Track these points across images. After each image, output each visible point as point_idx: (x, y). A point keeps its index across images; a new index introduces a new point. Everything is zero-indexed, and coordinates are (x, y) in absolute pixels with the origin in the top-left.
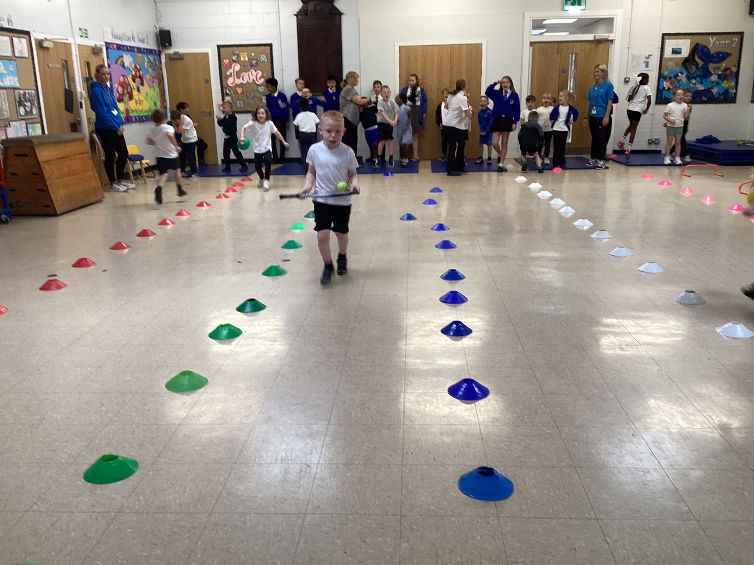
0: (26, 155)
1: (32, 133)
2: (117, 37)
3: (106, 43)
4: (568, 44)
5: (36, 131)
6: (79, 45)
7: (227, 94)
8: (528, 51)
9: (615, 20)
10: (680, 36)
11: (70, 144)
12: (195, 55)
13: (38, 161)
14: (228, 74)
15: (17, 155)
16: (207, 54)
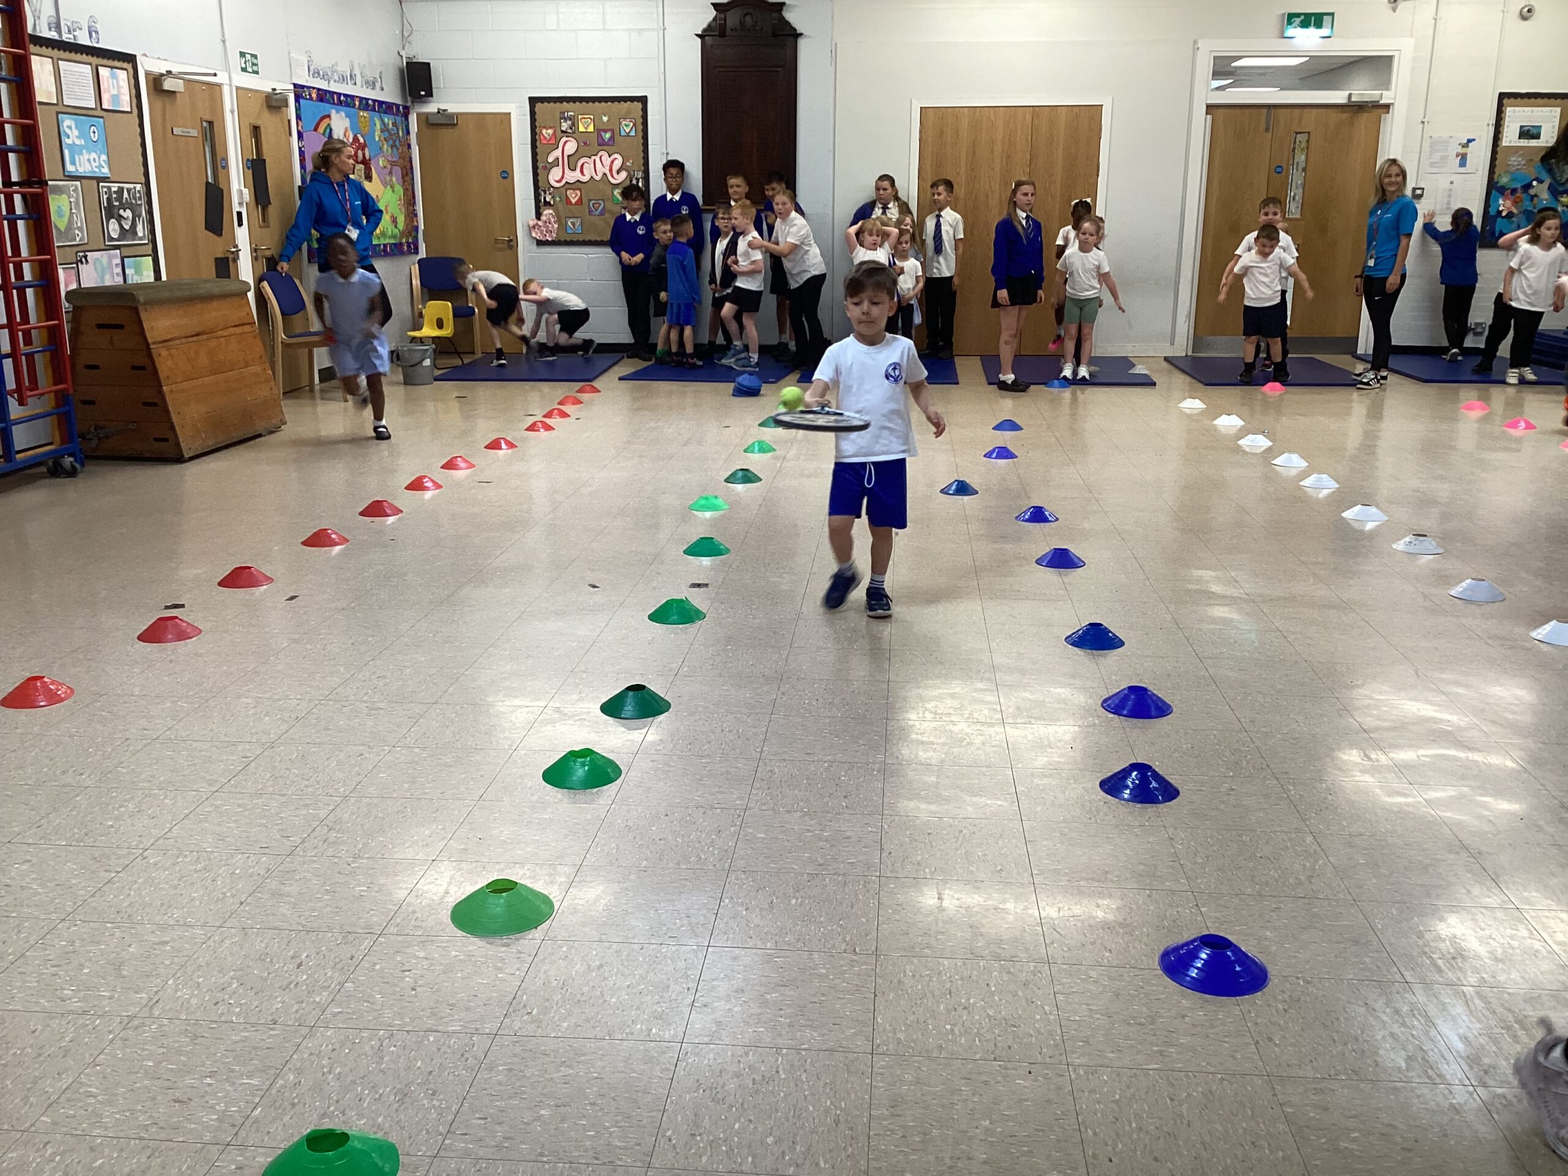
0: (121, 327)
1: (133, 278)
2: (319, 73)
3: (295, 85)
4: (1289, 110)
5: (142, 273)
6: (237, 88)
7: (547, 204)
8: (1201, 124)
9: (1396, 61)
10: (1539, 100)
11: (215, 304)
12: (481, 118)
13: (145, 339)
14: (550, 160)
15: (100, 326)
16: (509, 114)
